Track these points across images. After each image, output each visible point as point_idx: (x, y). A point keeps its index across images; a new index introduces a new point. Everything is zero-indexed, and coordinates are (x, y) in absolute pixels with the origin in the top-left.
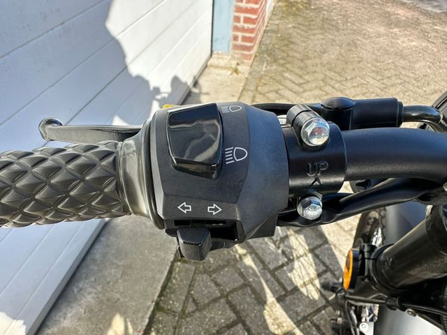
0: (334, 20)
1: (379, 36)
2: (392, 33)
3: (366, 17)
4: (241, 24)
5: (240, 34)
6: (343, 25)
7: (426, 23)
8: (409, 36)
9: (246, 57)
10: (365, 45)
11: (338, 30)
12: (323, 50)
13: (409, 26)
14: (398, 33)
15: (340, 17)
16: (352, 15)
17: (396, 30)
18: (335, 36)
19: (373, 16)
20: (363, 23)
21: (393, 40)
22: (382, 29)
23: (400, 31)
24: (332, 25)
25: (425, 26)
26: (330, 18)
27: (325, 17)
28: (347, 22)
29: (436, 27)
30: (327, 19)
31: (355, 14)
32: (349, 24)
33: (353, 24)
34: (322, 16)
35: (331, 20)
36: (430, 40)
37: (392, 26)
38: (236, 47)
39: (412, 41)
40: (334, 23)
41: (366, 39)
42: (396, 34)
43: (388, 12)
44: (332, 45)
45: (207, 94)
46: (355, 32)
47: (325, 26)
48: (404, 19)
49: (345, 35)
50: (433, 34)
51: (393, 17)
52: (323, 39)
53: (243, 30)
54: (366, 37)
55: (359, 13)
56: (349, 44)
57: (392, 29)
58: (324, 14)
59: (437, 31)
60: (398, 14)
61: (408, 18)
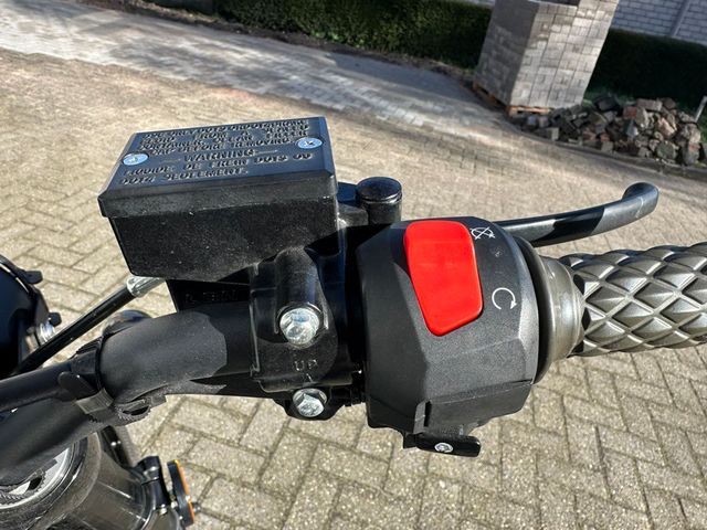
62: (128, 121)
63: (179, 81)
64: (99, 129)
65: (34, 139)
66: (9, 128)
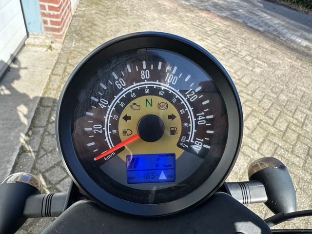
0: (125, 8)
1: (154, 19)
2: (162, 17)
3: (145, 7)
4: (47, 11)
5: (48, 19)
6: (131, 11)
7: (182, 11)
8: (172, 19)
9: (57, 36)
10: (145, 26)
11: (127, 15)
12: (117, 30)
13: (172, 13)
14: (165, 17)
15: (128, 6)
16: (136, 5)
17: (164, 16)
18: (125, 19)
19: (150, 6)
20: (144, 10)
21: (163, 23)
22: (156, 15)
23: (167, 17)
24: (123, 12)
25: (181, 13)
26: (121, 7)
27: (119, 5)
28: (133, 10)
29: (187, 14)
30: (120, 7)
31: (138, 4)
32: (135, 11)
33: (137, 11)
34: (116, 5)
35: (122, 8)
36: (185, 22)
37: (162, 13)
38: (47, 29)
39: (174, 23)
40: (124, 10)
41: (146, 22)
42: (164, 18)
43: (159, 4)
44: (123, 26)
45: (26, 68)
46: (139, 17)
47: (119, 12)
48: (169, 8)
49: (132, 18)
50: (186, 18)
51: (162, 7)
52: (117, 22)
53: (50, 16)
54: (146, 20)
55: (141, 3)
56: (135, 25)
57: (162, 15)
58: (117, 4)
59: (188, 17)
60: (165, 5)
61: (171, 8)
62: (162, 20)
63: (187, 5)
64: (150, 22)
65: (124, 22)
66: (116, 16)
